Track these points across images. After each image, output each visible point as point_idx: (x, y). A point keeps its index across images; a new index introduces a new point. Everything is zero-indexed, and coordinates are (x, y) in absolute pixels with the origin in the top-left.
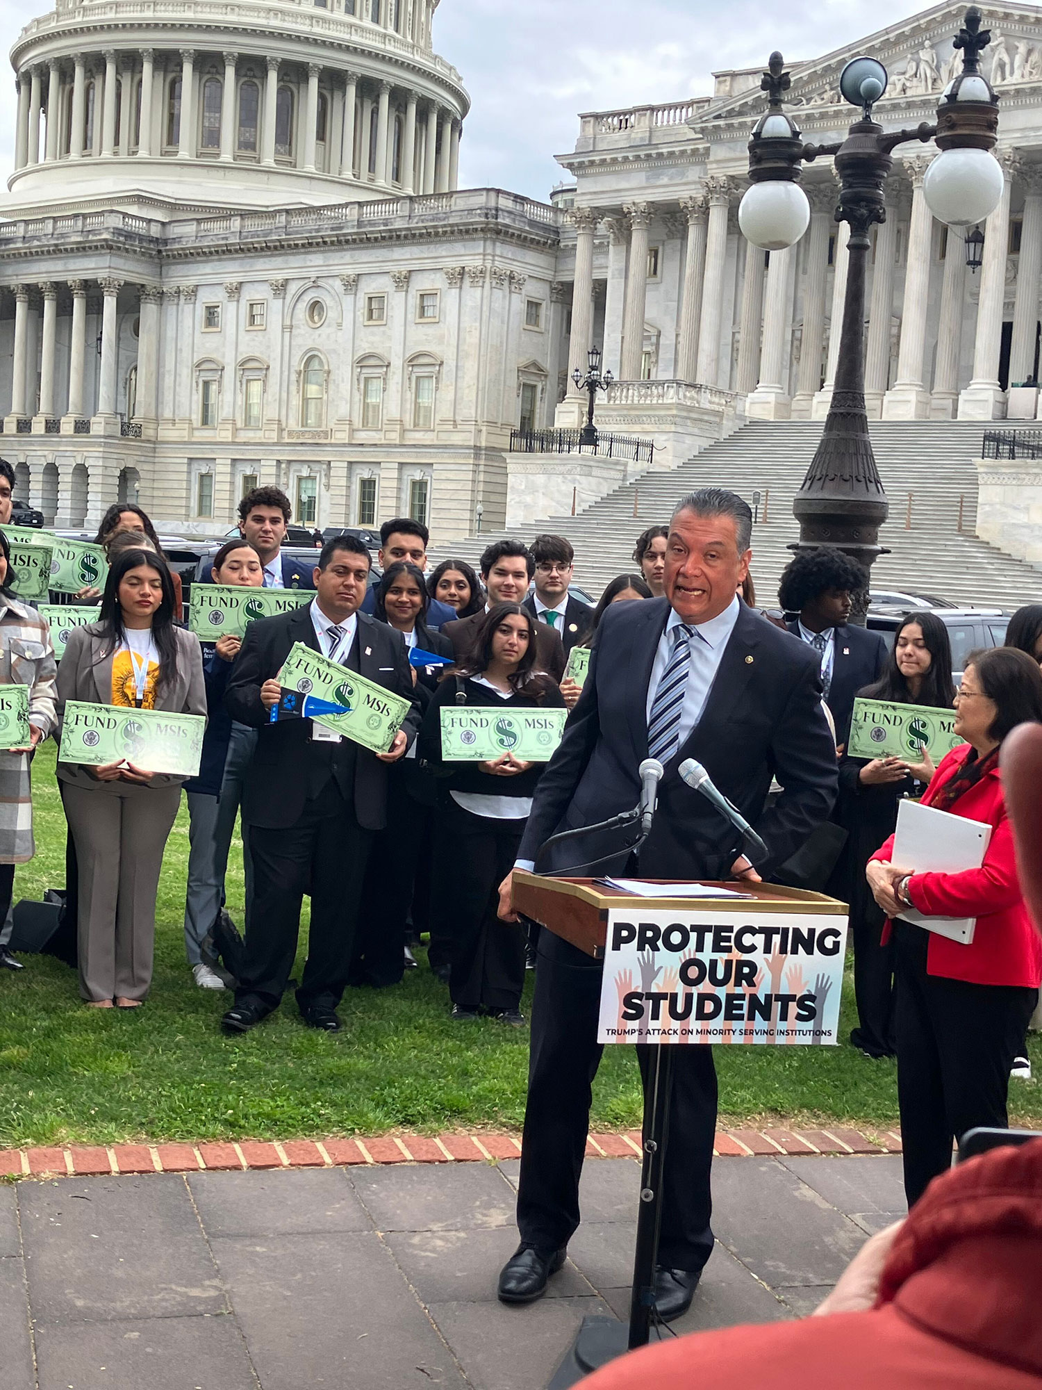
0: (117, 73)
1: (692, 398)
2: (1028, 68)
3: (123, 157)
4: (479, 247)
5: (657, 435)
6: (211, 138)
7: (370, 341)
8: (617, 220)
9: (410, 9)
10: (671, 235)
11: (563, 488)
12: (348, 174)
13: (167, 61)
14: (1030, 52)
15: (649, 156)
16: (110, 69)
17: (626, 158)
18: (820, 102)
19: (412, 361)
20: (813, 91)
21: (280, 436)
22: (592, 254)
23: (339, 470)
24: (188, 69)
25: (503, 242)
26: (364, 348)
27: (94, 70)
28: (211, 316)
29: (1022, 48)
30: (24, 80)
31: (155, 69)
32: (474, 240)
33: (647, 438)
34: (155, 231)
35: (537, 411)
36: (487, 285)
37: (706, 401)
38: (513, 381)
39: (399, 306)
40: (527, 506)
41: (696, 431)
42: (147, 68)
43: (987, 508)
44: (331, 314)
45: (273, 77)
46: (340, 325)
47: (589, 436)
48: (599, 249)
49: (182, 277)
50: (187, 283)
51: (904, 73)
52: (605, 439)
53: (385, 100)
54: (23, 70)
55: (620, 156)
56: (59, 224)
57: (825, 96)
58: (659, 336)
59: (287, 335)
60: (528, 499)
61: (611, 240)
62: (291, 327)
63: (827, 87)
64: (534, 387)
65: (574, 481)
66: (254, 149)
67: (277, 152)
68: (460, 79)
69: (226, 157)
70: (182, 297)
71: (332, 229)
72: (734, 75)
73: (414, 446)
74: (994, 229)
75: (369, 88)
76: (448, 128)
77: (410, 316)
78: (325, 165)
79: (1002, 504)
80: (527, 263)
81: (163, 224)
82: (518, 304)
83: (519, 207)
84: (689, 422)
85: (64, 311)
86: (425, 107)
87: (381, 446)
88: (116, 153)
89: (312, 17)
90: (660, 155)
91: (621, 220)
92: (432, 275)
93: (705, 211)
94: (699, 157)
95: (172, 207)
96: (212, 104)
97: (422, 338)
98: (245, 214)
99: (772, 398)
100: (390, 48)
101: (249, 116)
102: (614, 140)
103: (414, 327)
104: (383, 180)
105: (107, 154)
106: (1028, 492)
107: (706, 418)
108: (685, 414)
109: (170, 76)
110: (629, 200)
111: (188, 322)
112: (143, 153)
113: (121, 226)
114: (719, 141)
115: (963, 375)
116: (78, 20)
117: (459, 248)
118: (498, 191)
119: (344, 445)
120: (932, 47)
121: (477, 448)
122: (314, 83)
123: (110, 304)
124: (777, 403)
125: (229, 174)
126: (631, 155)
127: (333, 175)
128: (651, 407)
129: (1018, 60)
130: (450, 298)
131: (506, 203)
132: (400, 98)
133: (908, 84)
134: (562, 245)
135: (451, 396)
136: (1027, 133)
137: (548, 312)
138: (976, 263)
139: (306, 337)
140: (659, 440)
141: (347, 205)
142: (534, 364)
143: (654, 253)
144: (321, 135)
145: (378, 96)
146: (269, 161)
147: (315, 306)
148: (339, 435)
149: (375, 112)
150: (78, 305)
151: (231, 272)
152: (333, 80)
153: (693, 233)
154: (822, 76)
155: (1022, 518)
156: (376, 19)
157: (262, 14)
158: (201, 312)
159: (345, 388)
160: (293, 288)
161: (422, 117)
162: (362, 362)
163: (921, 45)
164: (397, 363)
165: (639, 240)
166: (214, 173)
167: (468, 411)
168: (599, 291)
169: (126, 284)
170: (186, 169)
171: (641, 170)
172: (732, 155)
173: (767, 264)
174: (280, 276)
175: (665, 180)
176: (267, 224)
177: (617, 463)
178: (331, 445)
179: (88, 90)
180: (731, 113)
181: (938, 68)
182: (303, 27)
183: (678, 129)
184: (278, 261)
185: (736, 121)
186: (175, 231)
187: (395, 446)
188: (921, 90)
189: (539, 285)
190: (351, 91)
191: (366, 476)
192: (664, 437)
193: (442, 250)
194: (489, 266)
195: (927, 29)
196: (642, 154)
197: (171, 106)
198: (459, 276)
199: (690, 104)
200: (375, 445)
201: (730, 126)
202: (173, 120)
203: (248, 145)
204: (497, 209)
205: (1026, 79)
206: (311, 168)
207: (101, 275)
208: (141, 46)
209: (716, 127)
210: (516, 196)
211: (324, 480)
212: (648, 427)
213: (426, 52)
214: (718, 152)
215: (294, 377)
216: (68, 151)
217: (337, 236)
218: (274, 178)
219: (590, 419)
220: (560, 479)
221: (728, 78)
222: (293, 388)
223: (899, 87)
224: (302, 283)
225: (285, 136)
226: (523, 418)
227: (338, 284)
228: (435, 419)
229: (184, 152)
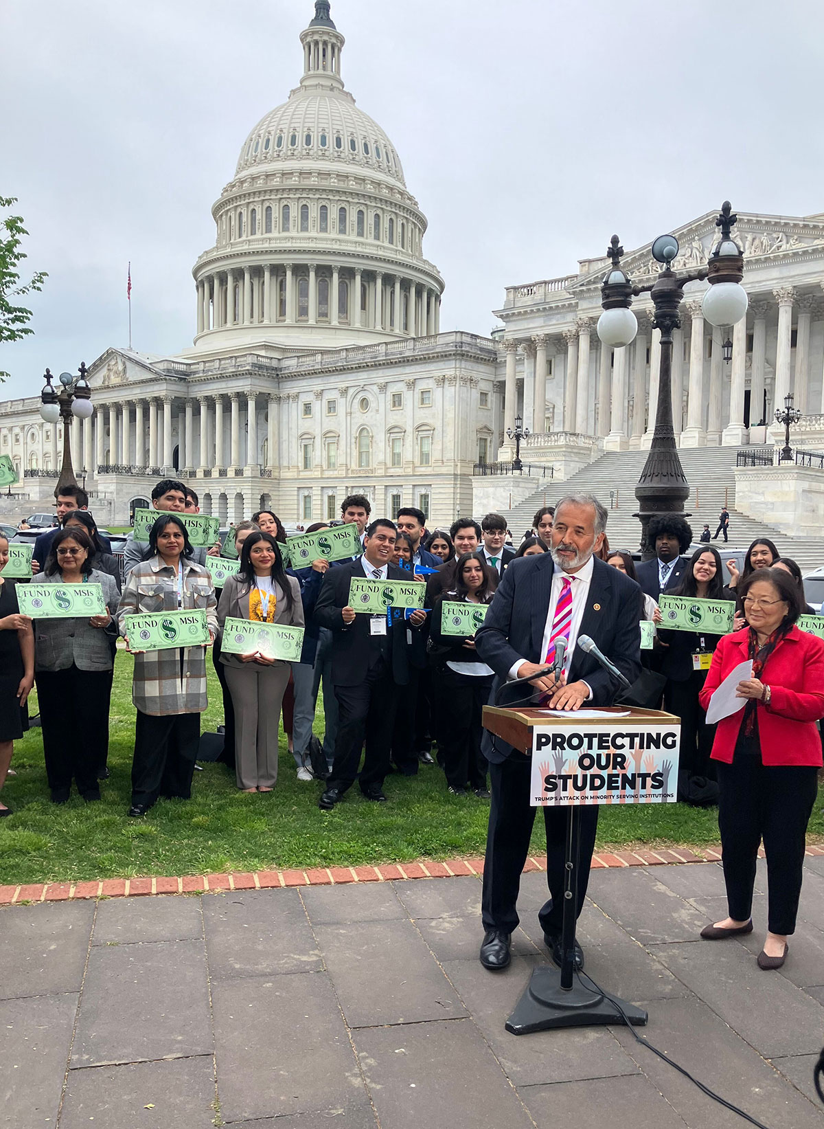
0: (251, 278)
1: (574, 441)
2: (753, 248)
3: (256, 324)
4: (452, 364)
5: (555, 463)
6: (303, 311)
7: (395, 418)
8: (529, 345)
9: (410, 235)
10: (559, 352)
11: (504, 494)
12: (379, 328)
13: (277, 270)
14: (754, 239)
15: (545, 309)
16: (247, 277)
17: (532, 311)
18: (638, 274)
19: (418, 429)
20: (634, 268)
21: (347, 473)
22: (516, 365)
23: (380, 491)
24: (289, 274)
25: (466, 360)
26: (392, 423)
27: (238, 278)
28: (308, 408)
29: (750, 237)
30: (200, 285)
31: (271, 275)
32: (450, 360)
33: (550, 465)
34: (274, 364)
35: (488, 453)
36: (457, 385)
37: (581, 442)
38: (474, 437)
39: (409, 398)
40: (484, 506)
41: (577, 459)
42: (267, 275)
43: (741, 494)
44: (373, 405)
45: (336, 276)
46: (377, 411)
47: (518, 465)
48: (519, 362)
49: (290, 388)
50: (293, 392)
51: (684, 255)
52: (526, 466)
53: (398, 286)
54: (199, 279)
55: (528, 309)
56: (223, 362)
57: (641, 270)
58: (554, 408)
59: (349, 417)
60: (485, 501)
61: (525, 356)
62: (351, 413)
63: (642, 265)
64: (486, 440)
65: (510, 490)
66: (327, 316)
67: (339, 317)
68: (439, 272)
69: (312, 322)
70: (291, 400)
71: (372, 358)
72: (590, 261)
73: (421, 475)
74: (738, 339)
75: (388, 280)
76: (433, 299)
77: (416, 404)
78: (365, 322)
79: (749, 491)
80: (481, 372)
81: (279, 360)
82: (475, 394)
83: (474, 341)
84: (572, 455)
85: (227, 409)
86: (420, 289)
87: (403, 476)
88: (251, 322)
89: (356, 243)
90: (551, 308)
91: (531, 345)
92: (427, 381)
93: (577, 337)
94: (573, 308)
95: (284, 350)
96: (303, 292)
97: (423, 416)
98: (323, 352)
99: (618, 439)
100: (399, 257)
101: (323, 298)
102: (526, 301)
103: (418, 410)
104: (398, 330)
105: (247, 323)
106: (763, 484)
107: (582, 451)
108: (570, 450)
109: (280, 279)
110: (535, 333)
111: (294, 413)
112: (266, 322)
113: (256, 362)
114: (584, 298)
115: (724, 421)
116: (228, 251)
117: (441, 365)
118: (462, 333)
119: (382, 477)
120: (699, 240)
121: (455, 474)
122: (358, 278)
123: (251, 405)
124: (621, 441)
125: (314, 330)
126: (535, 309)
127: (371, 328)
128: (551, 447)
129: (747, 244)
130: (437, 394)
131: (467, 339)
132: (406, 284)
133: (687, 261)
134: (498, 360)
135: (440, 447)
136: (754, 285)
137: (492, 398)
138: (729, 359)
139: (360, 418)
140: (557, 466)
141: (378, 345)
142: (485, 427)
143: (549, 363)
144: (363, 307)
145: (394, 284)
146: (335, 323)
147: (364, 403)
148: (379, 471)
149: (393, 293)
150: (234, 406)
151: (317, 384)
152: (369, 276)
153: (571, 350)
154: (639, 259)
155: (761, 498)
156: (391, 242)
157: (329, 242)
158: (301, 407)
159: (382, 445)
160: (351, 391)
161: (419, 294)
162: (390, 431)
163: (693, 239)
164: (410, 429)
165: (541, 356)
166: (306, 330)
167: (450, 455)
168: (520, 385)
169: (260, 393)
170: (291, 329)
171: (539, 317)
172: (590, 306)
173: (612, 365)
174: (344, 385)
175: (554, 322)
176: (335, 357)
177: (533, 479)
178: (375, 477)
179: (235, 288)
180: (589, 283)
181: (703, 251)
182: (350, 248)
183: (560, 293)
184: (342, 377)
185: (592, 287)
186: (285, 363)
187: (410, 476)
188: (694, 264)
189: (487, 383)
190: (379, 282)
191: (395, 493)
192: (559, 463)
193: (432, 367)
194: (458, 374)
195: (696, 230)
196: (541, 308)
197: (281, 295)
198: (442, 381)
199: (566, 279)
200: (399, 476)
201: (589, 289)
202: (282, 303)
203: (323, 314)
204: (462, 343)
205: (753, 255)
206: (358, 325)
207: (246, 389)
208: (263, 263)
209: (582, 291)
210: (472, 335)
211: (372, 496)
212: (549, 459)
213: (420, 258)
214: (583, 305)
215: (353, 440)
216: (226, 322)
217: (374, 362)
218: (338, 332)
219: (518, 456)
220: (502, 489)
221: (587, 263)
222: (353, 446)
223: (682, 263)
224: (356, 388)
225: (343, 308)
226: (480, 457)
227: (375, 388)
228: (432, 460)
229: (289, 320)
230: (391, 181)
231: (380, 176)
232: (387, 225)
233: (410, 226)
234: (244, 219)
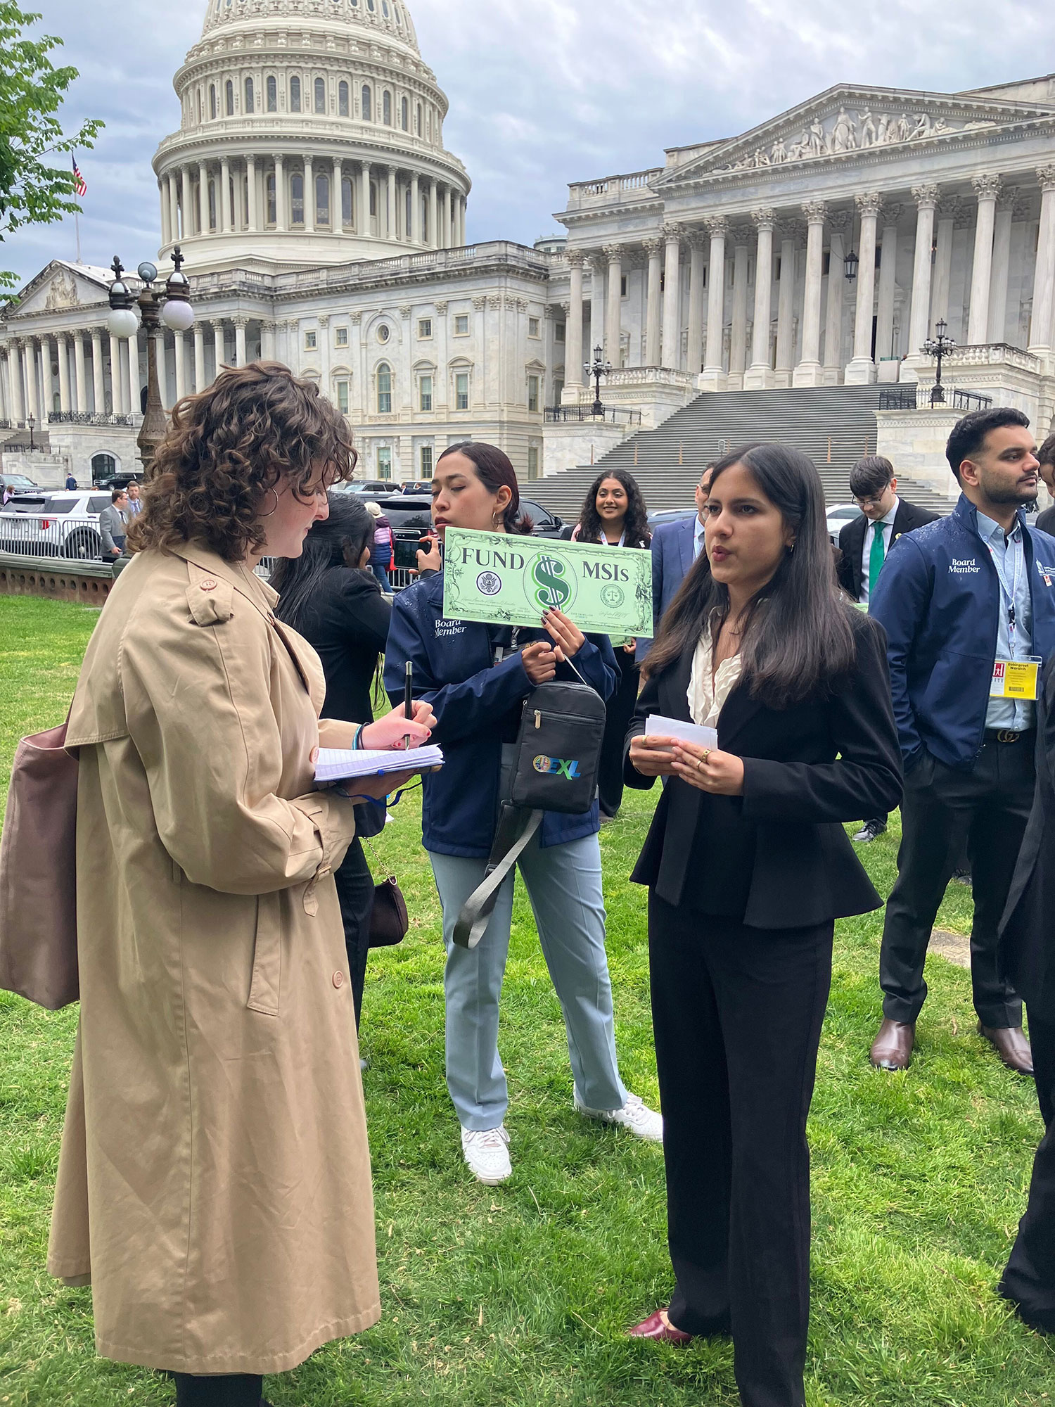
0: (230, 172)
1: (665, 379)
2: (888, 134)
3: (238, 232)
4: (496, 282)
5: (642, 406)
6: (298, 216)
7: (423, 351)
8: (597, 258)
9: (428, 120)
10: (635, 267)
11: (584, 445)
12: (393, 238)
13: (264, 163)
14: (889, 123)
15: (619, 211)
16: (225, 170)
17: (603, 214)
18: (741, 167)
19: (453, 364)
20: (736, 159)
21: (363, 420)
22: (583, 283)
23: (406, 442)
24: (279, 168)
25: (512, 278)
26: (420, 357)
27: (213, 171)
28: (311, 339)
29: (884, 120)
30: (163, 181)
31: (256, 169)
32: (492, 277)
33: (636, 408)
34: (268, 282)
35: (540, 394)
36: (502, 309)
37: (673, 380)
38: (523, 374)
39: (442, 326)
40: (558, 460)
41: (668, 401)
42: (251, 169)
43: (884, 444)
44: (393, 334)
45: (338, 171)
46: (400, 341)
47: (598, 408)
48: (586, 278)
49: (288, 313)
50: (292, 318)
51: (800, 143)
52: (610, 410)
53: (415, 185)
54: (162, 173)
55: (599, 212)
56: (201, 281)
57: (745, 162)
58: (629, 338)
59: (364, 350)
60: (559, 455)
61: (592, 273)
62: (366, 345)
63: (746, 156)
64: (536, 378)
65: (591, 441)
66: (327, 223)
67: (344, 224)
68: (464, 168)
69: (309, 229)
70: (289, 328)
71: (392, 275)
72: (679, 150)
73: (457, 423)
74: (866, 251)
75: (403, 177)
76: (458, 202)
77: (449, 333)
78: (377, 231)
79: (894, 441)
80: (529, 292)
81: (273, 277)
82: (524, 321)
83: (521, 253)
84: (664, 396)
85: (209, 340)
86: (442, 189)
87: (435, 424)
88: (233, 230)
89: (362, 128)
90: (627, 210)
91: (600, 259)
92: (463, 304)
93: (661, 248)
94: (656, 211)
95: (276, 266)
96: (297, 191)
97: (459, 348)
98: (328, 268)
99: (715, 376)
100: (417, 148)
101: (323, 200)
102: (593, 201)
104: (417, 241)
105: (227, 230)
106: (912, 431)
107: (674, 392)
108: (660, 390)
109: (267, 173)
110: (607, 243)
111: (294, 345)
112: (252, 229)
113: (244, 280)
114: (672, 198)
115: (846, 354)
116: (200, 135)
117: (481, 284)
118: (507, 242)
119: (409, 424)
120: (819, 123)
121: (501, 422)
122: (366, 174)
123: (240, 335)
124: (719, 380)
125: (312, 241)
126: (607, 211)
127: (383, 237)
128: (637, 386)
129: (881, 128)
130: (476, 321)
131: (512, 250)
132: (425, 182)
133: (803, 151)
134: (551, 278)
135: (481, 387)
136: (887, 182)
137: (545, 327)
138: (852, 276)
139: (381, 351)
140: (645, 410)
141: (401, 257)
142: (536, 362)
143: (623, 281)
144: (373, 212)
145: (410, 182)
146: (338, 231)
147: (384, 332)
148: (405, 418)
149: (409, 194)
150: (219, 337)
151: (322, 308)
152: (379, 172)
153: (653, 265)
154: (742, 148)
155: (909, 450)
156: (405, 128)
157: (327, 127)
158: (303, 337)
159: (407, 384)
160: (366, 317)
161: (441, 196)
162: (417, 367)
163: (812, 123)
164: (442, 366)
165: (614, 273)
166: (302, 241)
167: (494, 397)
168: (586, 306)
169: (251, 320)
170: (283, 240)
171: (614, 222)
172: (682, 208)
174: (356, 309)
175: (631, 228)
176: (346, 274)
177: (618, 426)
178: (400, 425)
179: (211, 185)
180: (679, 178)
181: (824, 138)
182: (356, 135)
183: (639, 191)
184: (355, 300)
185: (683, 183)
186: (281, 282)
187: (445, 423)
188: (811, 156)
189: (537, 307)
190: (392, 179)
191: (425, 445)
192: (648, 406)
193: (468, 286)
194: (503, 295)
195: (816, 111)
196: (615, 210)
197: (269, 195)
198: (482, 303)
199: (646, 173)
200: (430, 424)
201: (679, 187)
202: (272, 205)
203: (323, 220)
204: (506, 255)
205: (887, 143)
206: (367, 234)
207: (233, 315)
208: (245, 153)
209: (670, 188)
210: (519, 246)
211: (395, 450)
212: (636, 401)
213: (440, 150)
214: (670, 206)
215: (370, 379)
216: (199, 229)
217: (395, 279)
218: (343, 242)
219: (598, 397)
220: (580, 439)
221: (676, 153)
222: (370, 386)
223: (797, 153)
224: (372, 313)
225: (349, 213)
226: (531, 400)
227: (397, 314)
228: (471, 403)
229: (281, 227)
230: (403, 47)
231: (388, 40)
232: (399, 106)
233: (428, 108)
234: (218, 94)
